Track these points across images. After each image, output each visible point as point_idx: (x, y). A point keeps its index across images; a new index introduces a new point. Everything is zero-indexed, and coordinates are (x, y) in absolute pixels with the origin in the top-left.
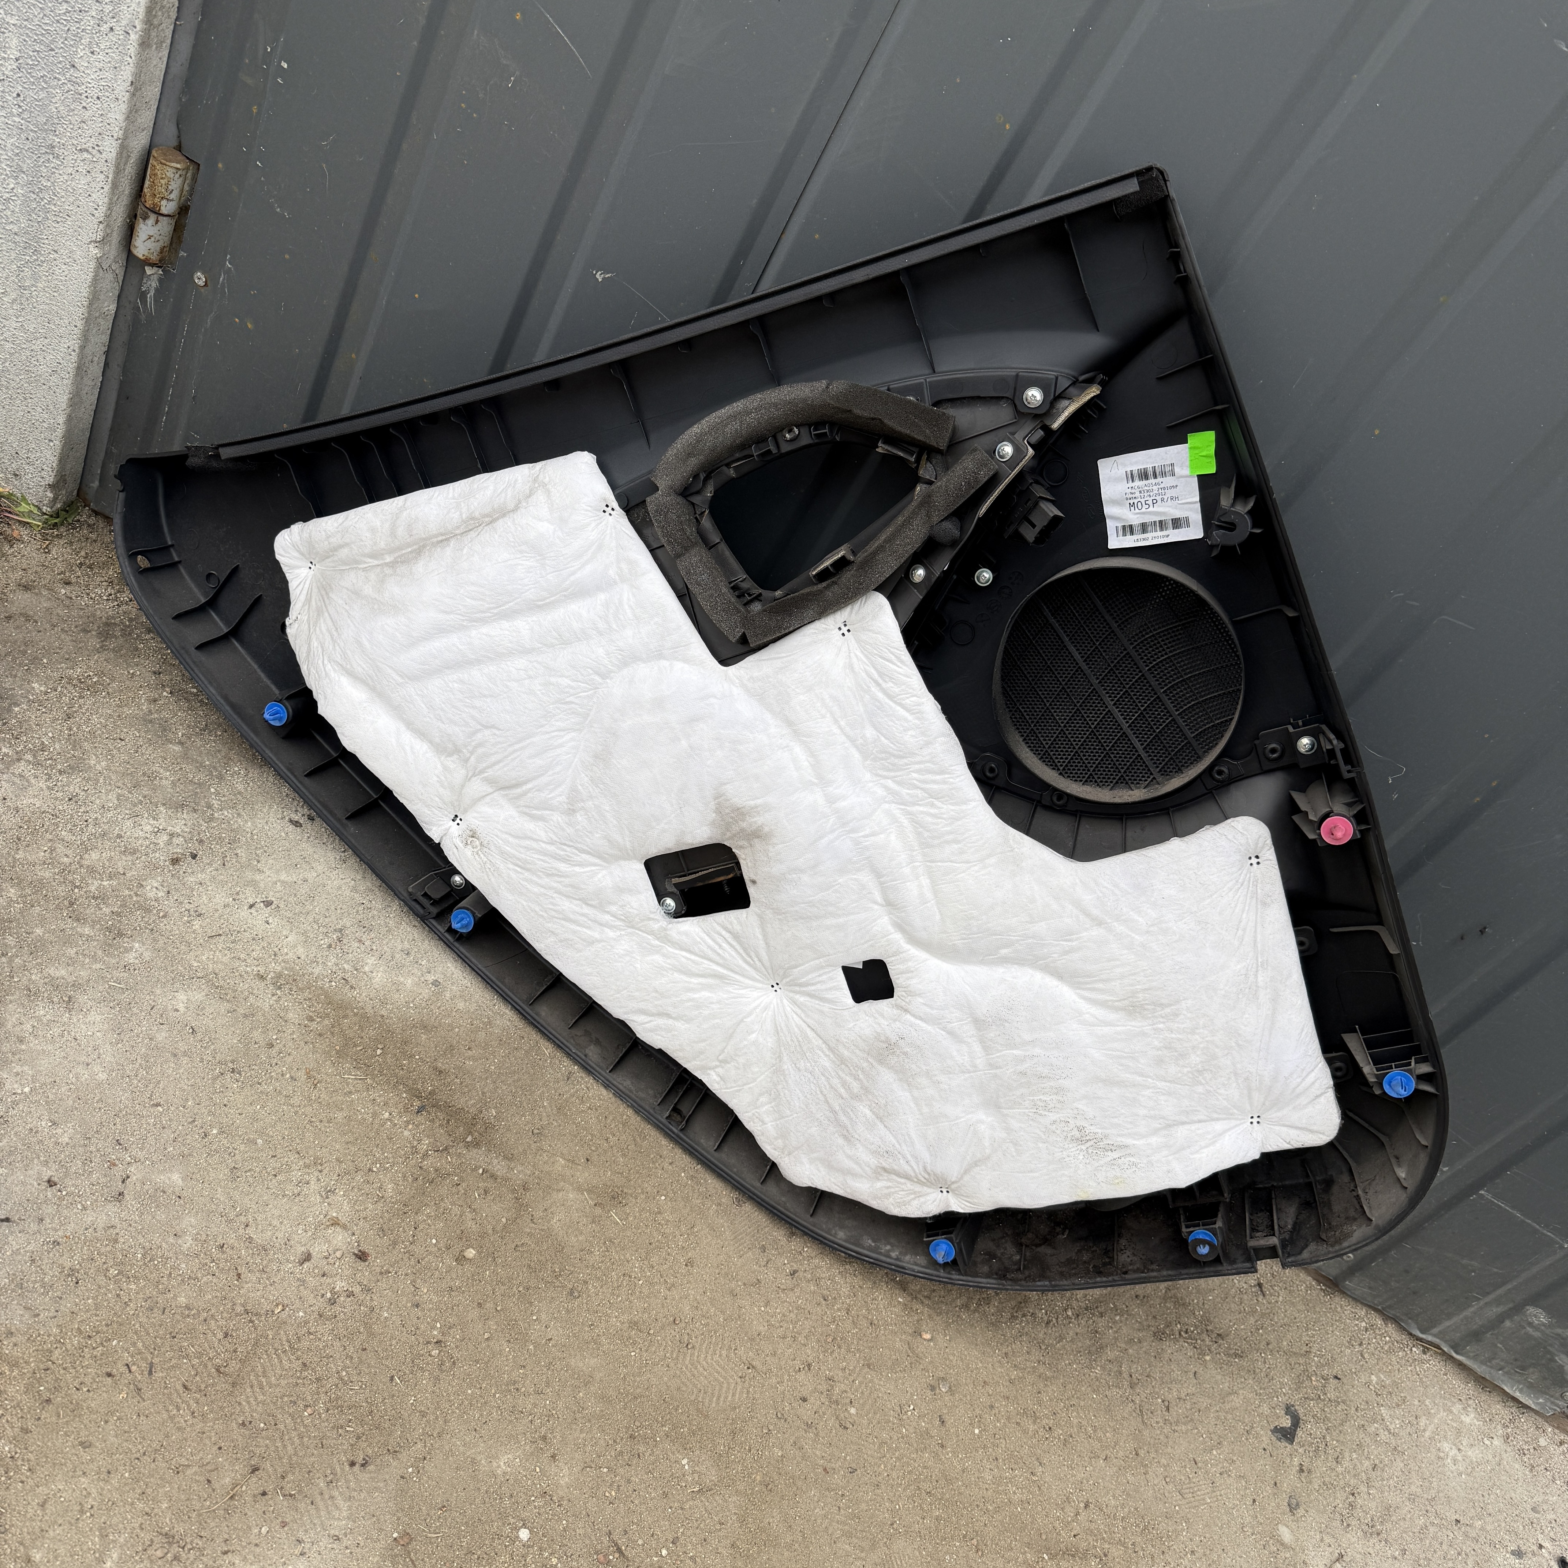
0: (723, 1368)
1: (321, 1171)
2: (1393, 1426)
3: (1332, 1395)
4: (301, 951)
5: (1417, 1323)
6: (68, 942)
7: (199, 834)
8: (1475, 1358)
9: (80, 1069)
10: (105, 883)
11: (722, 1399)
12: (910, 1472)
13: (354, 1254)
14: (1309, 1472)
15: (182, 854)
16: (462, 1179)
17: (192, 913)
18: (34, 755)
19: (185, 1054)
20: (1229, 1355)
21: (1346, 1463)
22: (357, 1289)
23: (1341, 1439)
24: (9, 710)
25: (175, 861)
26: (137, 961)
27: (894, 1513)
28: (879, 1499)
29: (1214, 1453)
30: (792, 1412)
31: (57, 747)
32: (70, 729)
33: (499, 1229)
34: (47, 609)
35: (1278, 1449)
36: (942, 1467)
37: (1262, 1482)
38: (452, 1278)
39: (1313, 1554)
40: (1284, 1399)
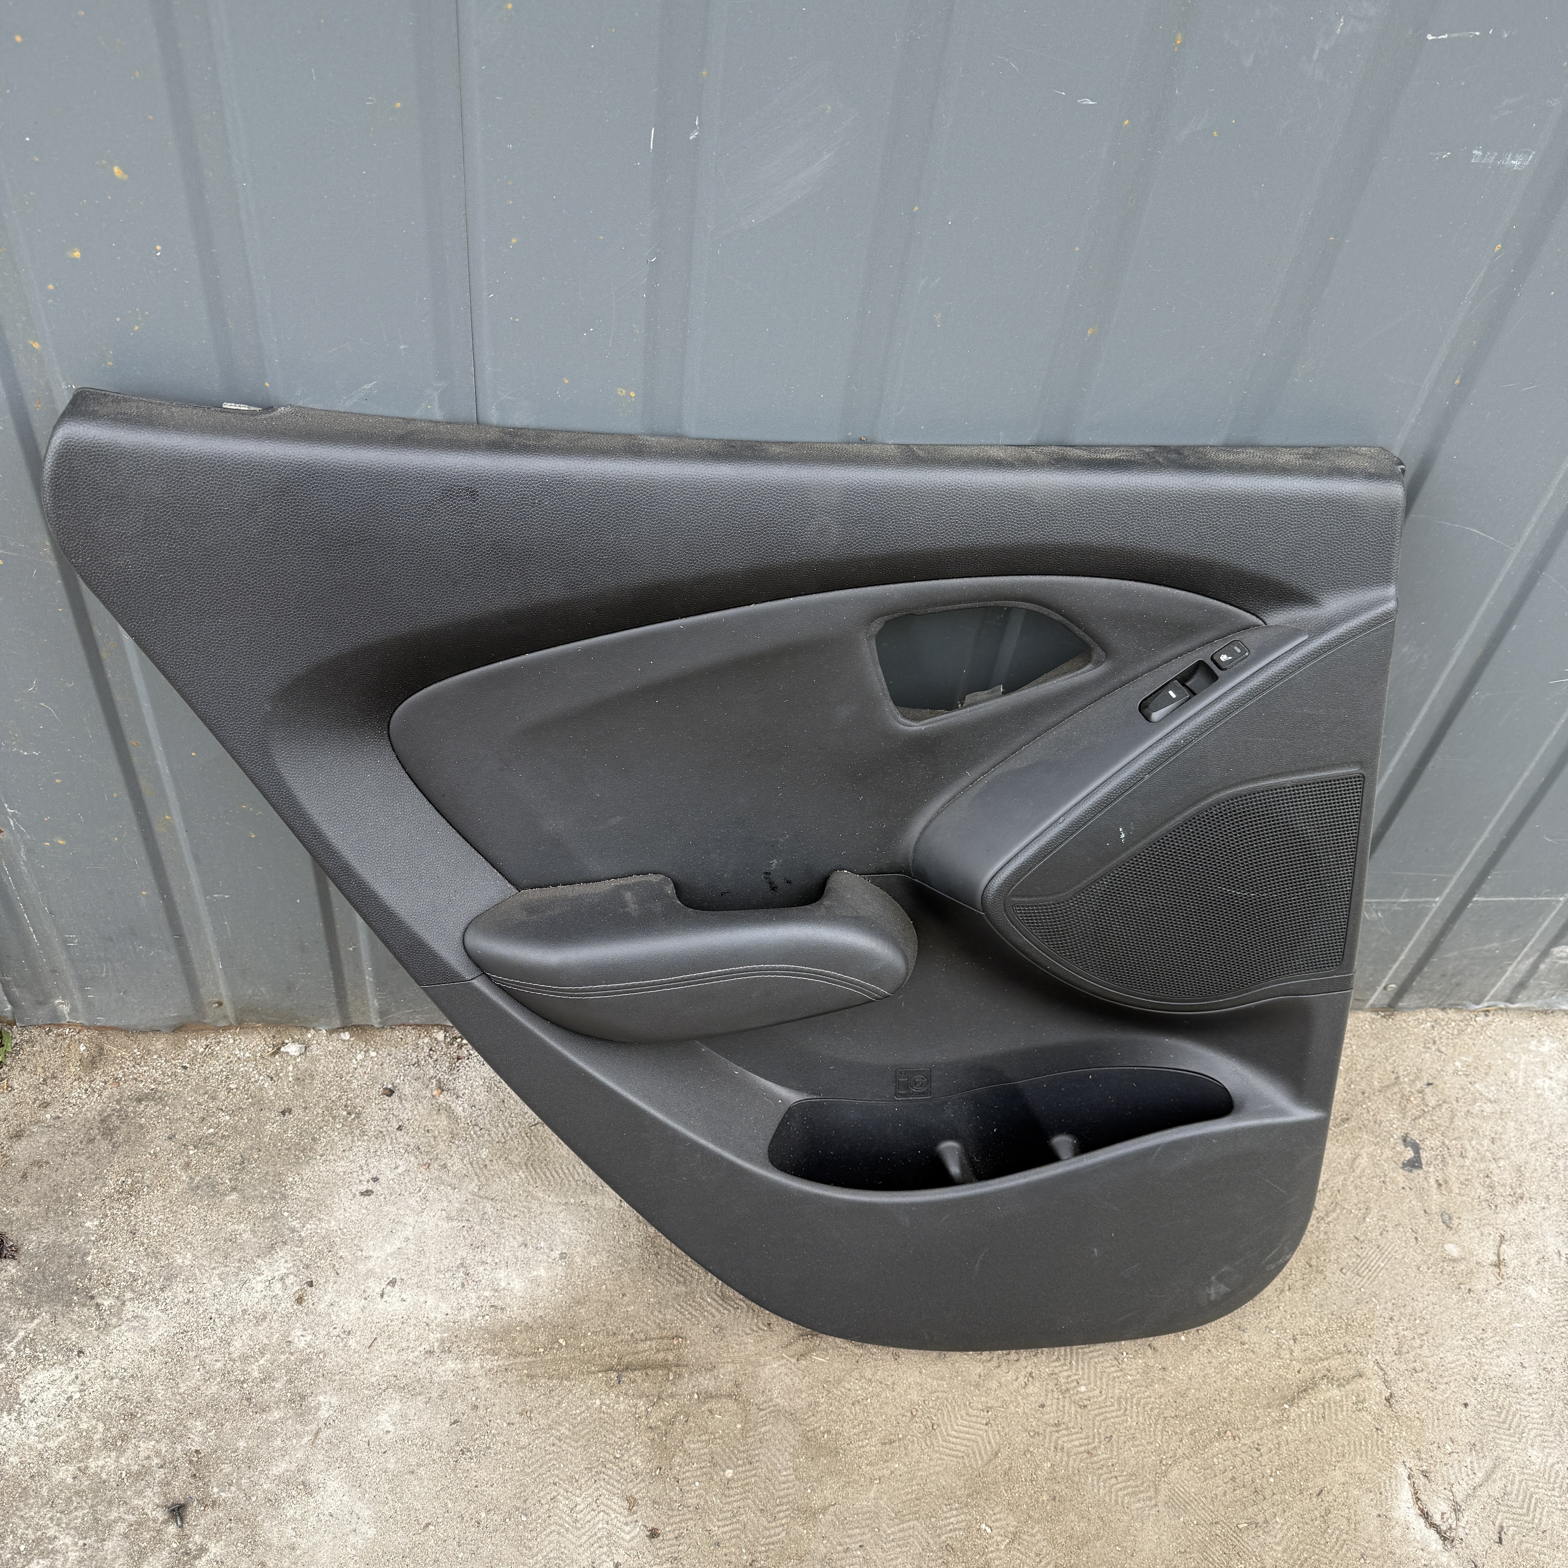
0: (970, 1427)
2: (1491, 1094)
3: (1432, 1102)
4: (444, 1307)
5: (1470, 1002)
6: (269, 1436)
7: (301, 1261)
9: (352, 1539)
10: (262, 1362)
11: (983, 1452)
12: (1152, 1409)
13: (647, 1536)
14: (1446, 1182)
15: (301, 1290)
16: (687, 1415)
17: (342, 1336)
18: (132, 1290)
19: (419, 1465)
21: (1471, 1154)
23: (1457, 1135)
24: (85, 1264)
25: (300, 1300)
26: (331, 1412)
27: (1158, 1451)
28: (1141, 1448)
29: (1368, 1220)
30: (1039, 1423)
31: (144, 1268)
32: (142, 1244)
33: (739, 1436)
34: (48, 1143)
35: (1413, 1180)
36: (1173, 1387)
37: (1414, 1218)
38: (729, 1503)
39: (1480, 1251)
40: (1398, 1133)
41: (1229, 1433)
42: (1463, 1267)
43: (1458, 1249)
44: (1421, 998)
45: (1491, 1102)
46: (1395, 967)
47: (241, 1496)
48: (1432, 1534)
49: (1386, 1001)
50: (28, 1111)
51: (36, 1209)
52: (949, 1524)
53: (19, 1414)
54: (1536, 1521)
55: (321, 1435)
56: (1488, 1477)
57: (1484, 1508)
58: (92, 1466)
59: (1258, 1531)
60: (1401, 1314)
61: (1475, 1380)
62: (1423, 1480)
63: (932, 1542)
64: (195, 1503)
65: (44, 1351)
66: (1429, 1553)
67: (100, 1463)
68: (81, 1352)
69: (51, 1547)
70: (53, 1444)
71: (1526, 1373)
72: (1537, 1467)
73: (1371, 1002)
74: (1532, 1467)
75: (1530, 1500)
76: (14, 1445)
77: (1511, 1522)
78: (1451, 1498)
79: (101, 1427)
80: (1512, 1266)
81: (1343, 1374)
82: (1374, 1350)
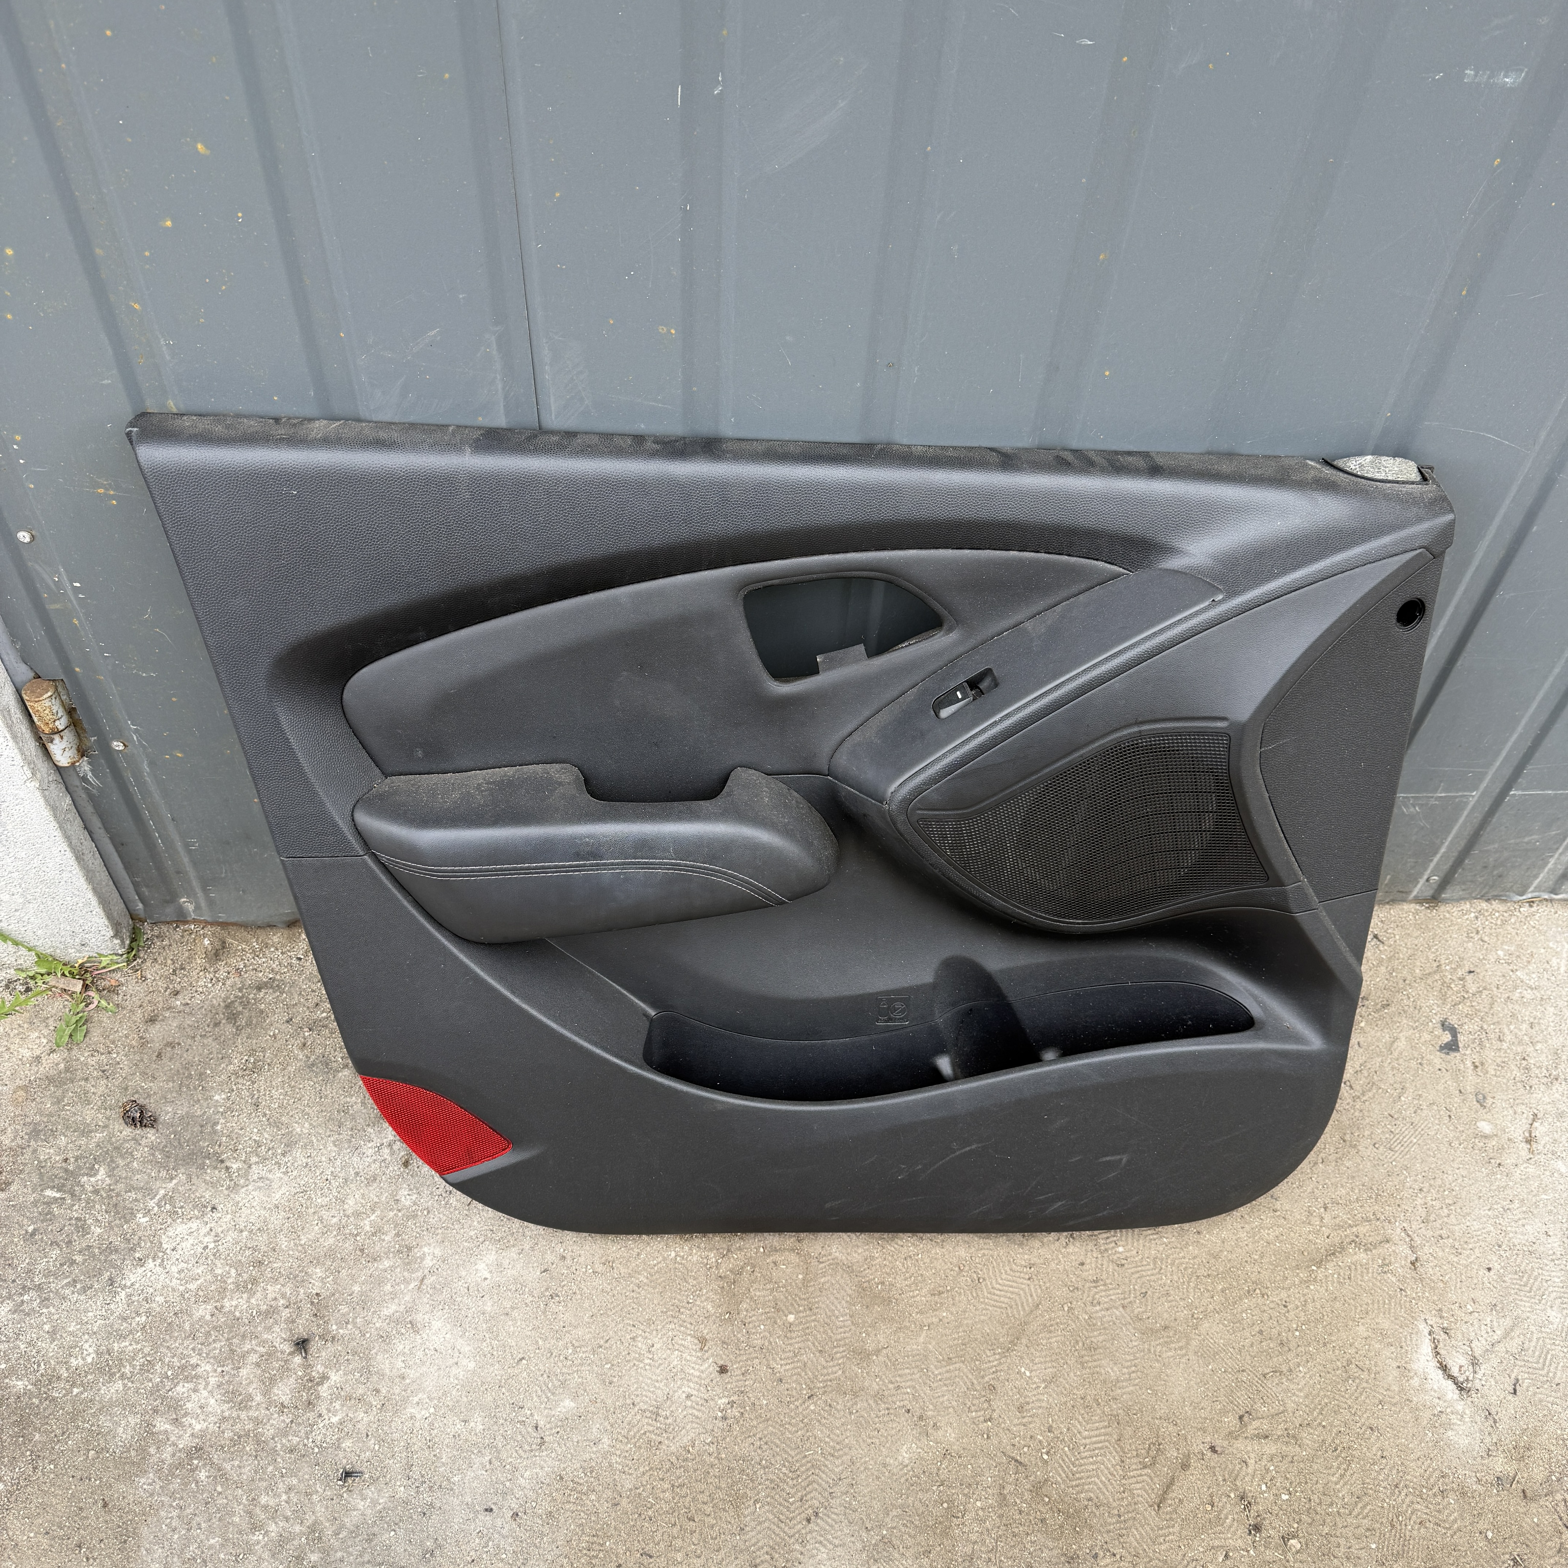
0: (1014, 1282)
2: (1533, 981)
3: (1473, 989)
5: (1514, 892)
6: (381, 1282)
9: (454, 1371)
10: (373, 1218)
11: (1025, 1305)
12: (1186, 1269)
13: (718, 1372)
14: (1482, 1064)
15: (407, 1154)
17: (444, 1195)
18: (257, 1155)
19: (512, 1308)
20: (1377, 1011)
21: (1509, 1037)
22: (734, 1398)
23: (1495, 1020)
24: (215, 1132)
25: (405, 1164)
26: (435, 1262)
27: (1189, 1306)
28: (1174, 1303)
29: (1403, 1099)
30: (1078, 1279)
31: (267, 1136)
32: (265, 1115)
33: (800, 1285)
34: (179, 1027)
35: (1449, 1062)
36: (1207, 1249)
37: (1449, 1097)
38: (791, 1344)
39: (1513, 1129)
40: (1437, 1018)
41: (1258, 1291)
42: (1494, 1143)
43: (1491, 1126)
44: (1464, 890)
45: (1532, 989)
46: (1436, 859)
47: (356, 1333)
48: (1449, 1385)
49: (1429, 893)
50: (160, 999)
51: (171, 1084)
52: (992, 1367)
53: (163, 1261)
54: (1551, 1375)
55: (425, 1281)
56: (1507, 1335)
57: (1502, 1362)
58: (227, 1305)
59: (1282, 1379)
60: (1431, 1186)
61: (1500, 1246)
62: (1444, 1336)
63: (975, 1382)
64: (317, 1338)
65: (182, 1207)
67: (234, 1303)
68: (214, 1208)
69: (194, 1373)
70: (193, 1286)
71: (1550, 1241)
72: (1555, 1326)
73: (1414, 893)
74: (1551, 1326)
75: (1546, 1356)
76: (159, 1286)
77: (1526, 1375)
78: (1470, 1353)
79: (233, 1271)
80: (1543, 1142)
81: (1371, 1239)
82: (1402, 1218)
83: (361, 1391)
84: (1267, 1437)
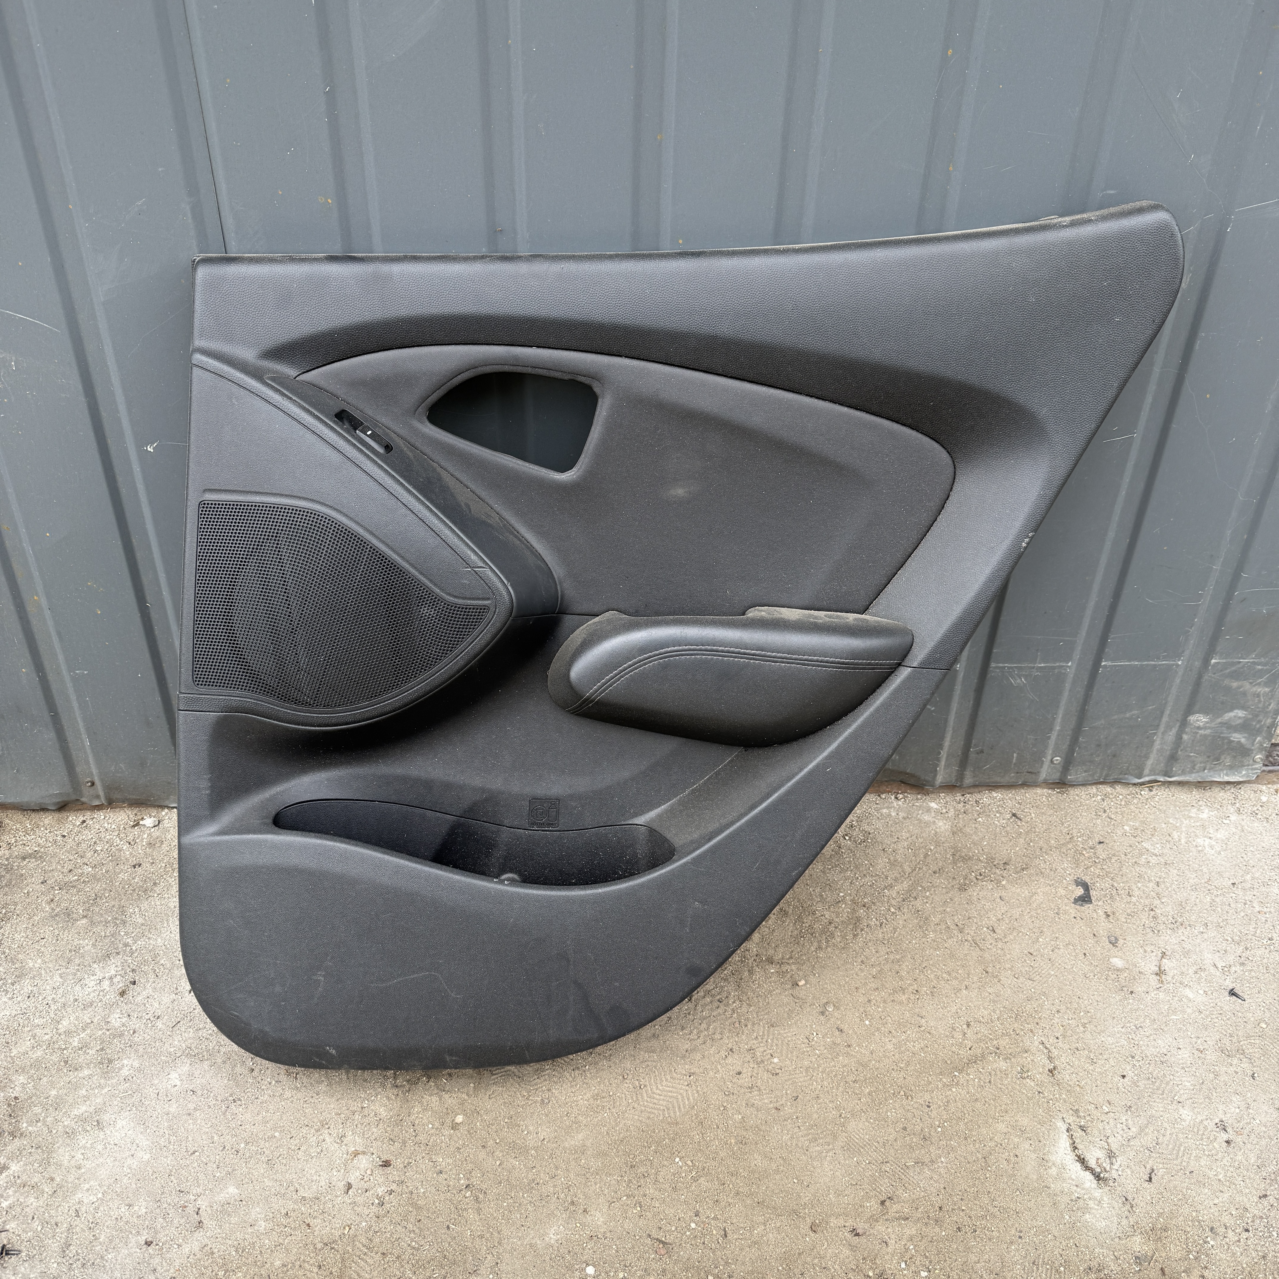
0: (673, 1087)
1: (329, 1128)
2: (1157, 850)
5: (1132, 775)
6: (77, 1087)
7: (129, 966)
8: (1183, 773)
9: (130, 1161)
10: (82, 1036)
11: (682, 1106)
12: (835, 1076)
13: (380, 1166)
14: (1114, 913)
15: (125, 986)
17: (152, 1019)
19: (196, 1109)
20: (1017, 873)
21: (1136, 892)
22: (394, 1187)
23: (1125, 879)
25: (122, 994)
26: (131, 1071)
27: (837, 1108)
28: (823, 1105)
29: (1041, 940)
30: (735, 1086)
35: (1084, 912)
36: (855, 1059)
37: (1084, 939)
38: (455, 1141)
39: (1143, 964)
40: (1071, 877)
41: (902, 1093)
42: (1126, 975)
43: (1123, 962)
44: (1085, 771)
45: (1157, 856)
47: (44, 1129)
48: (1088, 1175)
49: (1056, 776)
54: (1184, 1164)
56: (1141, 1130)
57: (1137, 1155)
59: (924, 1169)
60: (1067, 1008)
61: (1133, 1057)
62: (1081, 1133)
64: (7, 1134)
66: (1083, 1189)
71: (1180, 1053)
72: (1187, 1123)
73: (1043, 775)
74: (1183, 1123)
75: (1179, 1148)
77: (1161, 1166)
78: (1107, 1147)
80: (1172, 974)
81: (1010, 1050)
82: (1040, 1034)
83: (36, 1180)
84: (908, 1219)
